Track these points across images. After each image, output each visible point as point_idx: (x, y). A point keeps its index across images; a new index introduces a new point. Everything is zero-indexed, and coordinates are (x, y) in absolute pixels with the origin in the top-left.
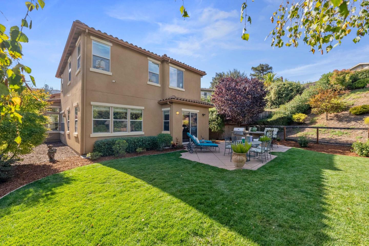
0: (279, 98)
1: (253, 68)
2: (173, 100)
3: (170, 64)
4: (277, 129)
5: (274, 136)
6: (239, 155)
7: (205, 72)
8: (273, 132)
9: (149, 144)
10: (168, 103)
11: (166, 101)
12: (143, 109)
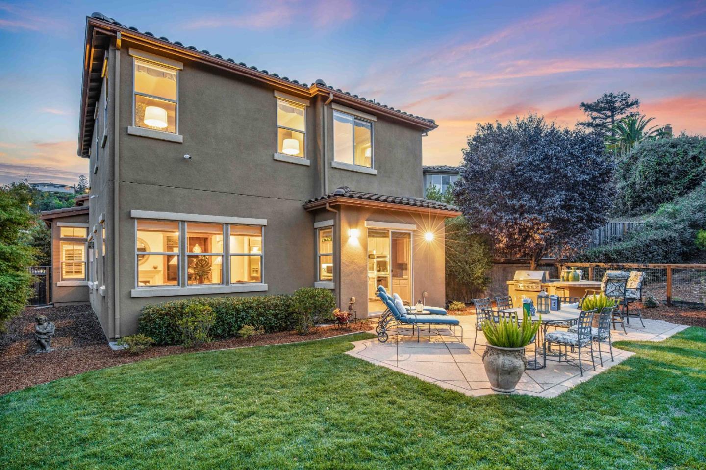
0: (657, 183)
1: (583, 105)
2: (339, 199)
3: (334, 106)
4: (640, 273)
5: (629, 295)
6: (504, 352)
7: (432, 121)
8: (626, 281)
9: (276, 315)
10: (328, 207)
11: (323, 202)
12: (265, 226)
